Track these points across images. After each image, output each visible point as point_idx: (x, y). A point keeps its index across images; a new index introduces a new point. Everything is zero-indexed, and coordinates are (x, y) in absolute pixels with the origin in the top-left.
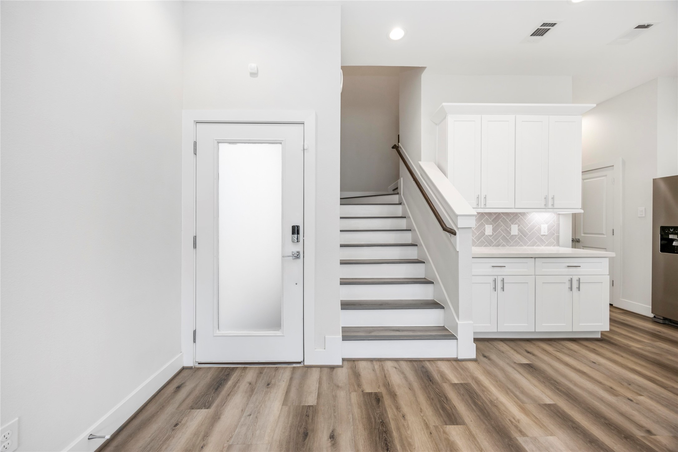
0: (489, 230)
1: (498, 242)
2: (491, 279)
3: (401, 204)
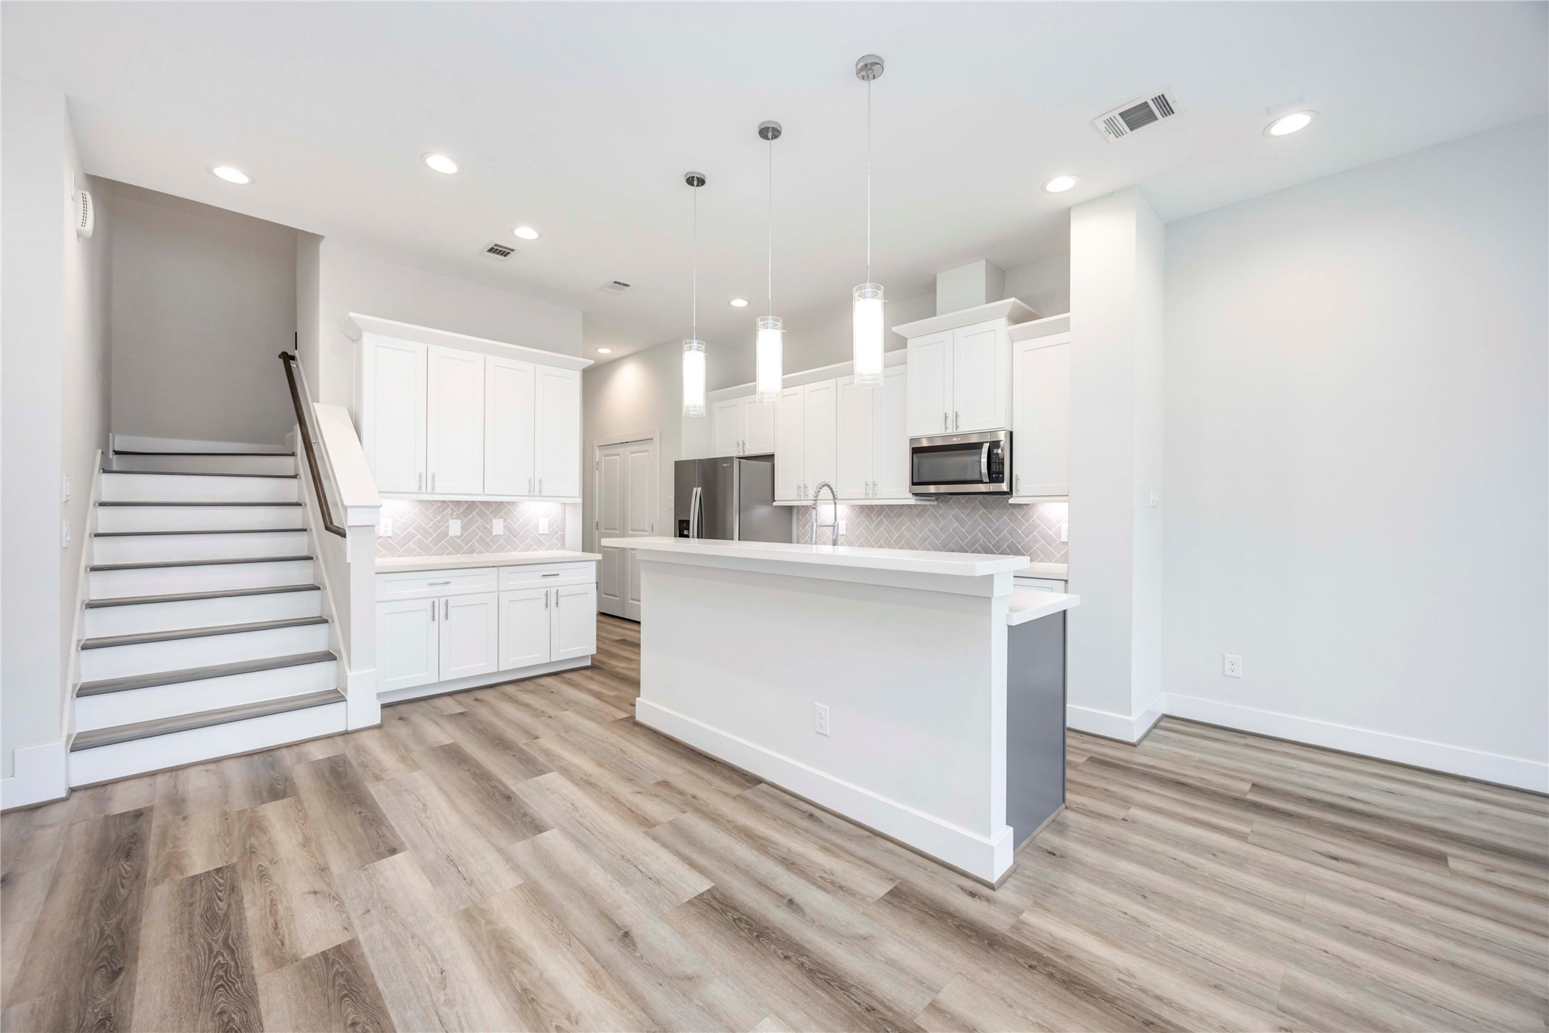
0: (455, 527)
1: (471, 546)
2: (428, 604)
3: (296, 478)
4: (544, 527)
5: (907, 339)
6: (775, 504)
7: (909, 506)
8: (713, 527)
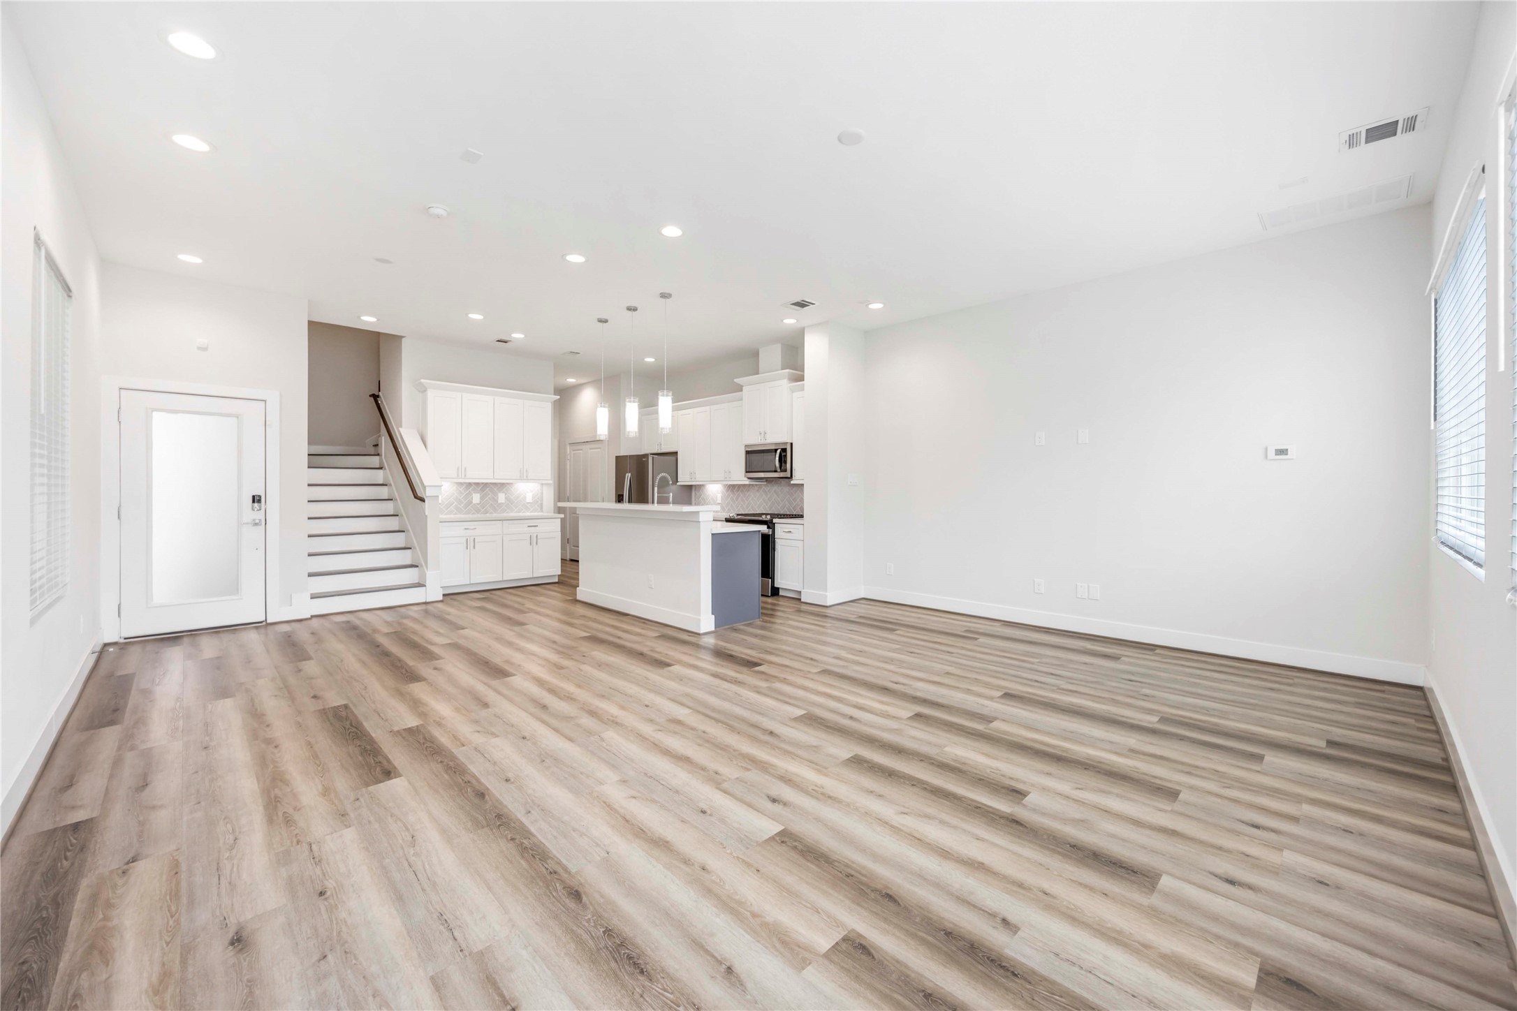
0: (476, 498)
1: (486, 508)
2: (464, 540)
3: (381, 469)
4: (529, 499)
5: (742, 386)
6: (678, 484)
7: (744, 485)
8: (640, 494)
